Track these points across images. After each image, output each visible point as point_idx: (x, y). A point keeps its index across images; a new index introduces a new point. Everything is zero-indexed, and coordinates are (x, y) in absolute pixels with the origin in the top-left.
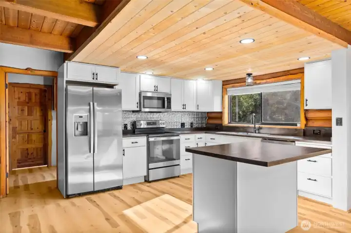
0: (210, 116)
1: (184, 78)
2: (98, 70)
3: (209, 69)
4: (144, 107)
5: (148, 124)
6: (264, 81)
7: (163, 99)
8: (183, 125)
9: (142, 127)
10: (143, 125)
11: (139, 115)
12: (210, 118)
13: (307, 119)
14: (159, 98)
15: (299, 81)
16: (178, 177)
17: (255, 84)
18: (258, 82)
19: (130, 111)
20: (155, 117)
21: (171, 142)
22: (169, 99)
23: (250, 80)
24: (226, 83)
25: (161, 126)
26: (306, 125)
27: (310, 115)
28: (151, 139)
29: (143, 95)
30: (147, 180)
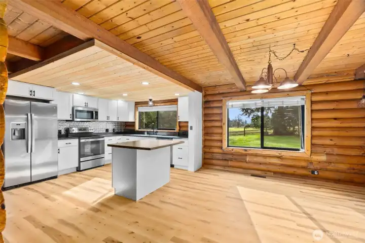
0: (127, 124)
1: (109, 99)
2: (35, 88)
3: (125, 95)
4: (76, 118)
5: (80, 130)
6: (159, 104)
7: (92, 112)
8: (107, 130)
9: (74, 132)
10: (75, 130)
11: (72, 124)
12: (127, 126)
13: (180, 127)
14: (88, 112)
15: (176, 106)
16: (103, 165)
17: (154, 106)
18: (156, 104)
19: (64, 120)
20: (85, 125)
21: (98, 142)
22: (97, 113)
23: (151, 103)
24: (137, 104)
25: (90, 131)
26: (179, 130)
27: (181, 124)
28: (82, 141)
29: (75, 109)
30: (78, 170)
